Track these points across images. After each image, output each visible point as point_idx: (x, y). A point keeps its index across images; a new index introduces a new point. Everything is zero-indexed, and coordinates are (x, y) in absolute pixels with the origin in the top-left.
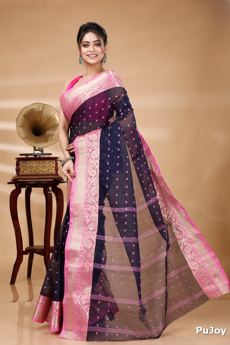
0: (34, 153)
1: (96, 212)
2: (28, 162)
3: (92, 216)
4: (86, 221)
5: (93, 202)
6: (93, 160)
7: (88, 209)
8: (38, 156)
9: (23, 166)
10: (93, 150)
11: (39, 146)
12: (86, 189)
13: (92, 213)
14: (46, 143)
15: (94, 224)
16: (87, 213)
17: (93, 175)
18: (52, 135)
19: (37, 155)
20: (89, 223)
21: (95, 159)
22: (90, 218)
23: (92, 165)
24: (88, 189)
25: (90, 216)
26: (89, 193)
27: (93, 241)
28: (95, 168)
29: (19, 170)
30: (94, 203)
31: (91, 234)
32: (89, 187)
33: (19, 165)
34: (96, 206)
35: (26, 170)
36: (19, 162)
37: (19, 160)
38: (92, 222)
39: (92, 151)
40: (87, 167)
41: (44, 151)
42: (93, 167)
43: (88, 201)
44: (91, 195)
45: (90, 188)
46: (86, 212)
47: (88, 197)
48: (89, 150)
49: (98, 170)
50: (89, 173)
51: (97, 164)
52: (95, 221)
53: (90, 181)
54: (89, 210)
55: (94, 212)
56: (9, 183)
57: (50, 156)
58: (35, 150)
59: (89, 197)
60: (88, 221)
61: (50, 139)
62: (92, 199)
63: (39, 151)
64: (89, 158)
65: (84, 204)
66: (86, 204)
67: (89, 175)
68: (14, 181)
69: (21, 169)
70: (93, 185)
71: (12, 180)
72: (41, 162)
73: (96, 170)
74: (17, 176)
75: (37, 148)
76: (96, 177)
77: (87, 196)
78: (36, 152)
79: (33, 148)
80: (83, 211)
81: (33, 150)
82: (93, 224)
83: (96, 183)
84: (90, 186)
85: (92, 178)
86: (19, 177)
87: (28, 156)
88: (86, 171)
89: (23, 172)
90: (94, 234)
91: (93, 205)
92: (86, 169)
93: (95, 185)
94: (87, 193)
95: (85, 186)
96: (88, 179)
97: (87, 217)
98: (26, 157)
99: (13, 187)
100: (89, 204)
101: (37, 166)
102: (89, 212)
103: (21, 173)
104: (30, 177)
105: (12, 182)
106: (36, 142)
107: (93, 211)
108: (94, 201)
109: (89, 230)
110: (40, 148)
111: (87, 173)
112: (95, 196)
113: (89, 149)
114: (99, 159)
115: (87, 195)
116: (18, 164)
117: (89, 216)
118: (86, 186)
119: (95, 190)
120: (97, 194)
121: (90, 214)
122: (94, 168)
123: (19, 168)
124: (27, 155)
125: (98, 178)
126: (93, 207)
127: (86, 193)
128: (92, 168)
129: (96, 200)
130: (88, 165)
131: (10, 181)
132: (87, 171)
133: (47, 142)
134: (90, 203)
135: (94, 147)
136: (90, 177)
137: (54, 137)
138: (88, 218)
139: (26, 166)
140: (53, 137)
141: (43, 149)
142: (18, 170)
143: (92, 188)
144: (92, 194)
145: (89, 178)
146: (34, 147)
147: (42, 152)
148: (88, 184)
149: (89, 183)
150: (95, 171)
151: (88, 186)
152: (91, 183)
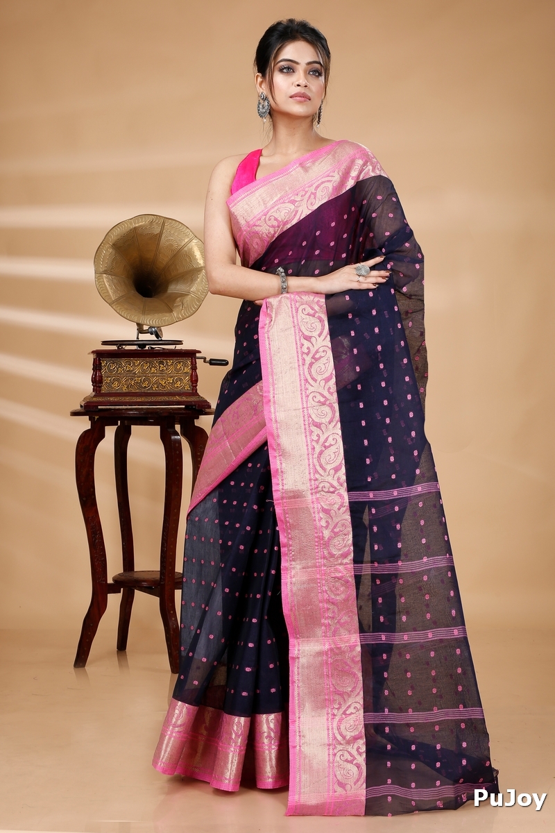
0: (138, 338)
1: (343, 509)
2: (123, 362)
3: (336, 520)
4: (321, 534)
5: (332, 486)
6: (318, 382)
7: (322, 504)
8: (147, 347)
9: (111, 371)
10: (317, 360)
11: (149, 321)
12: (311, 456)
13: (334, 514)
14: (168, 314)
15: (344, 540)
16: (322, 515)
17: (323, 421)
18: (183, 295)
19: (144, 345)
20: (329, 539)
21: (324, 379)
22: (331, 527)
23: (318, 395)
24: (316, 456)
25: (330, 521)
26: (321, 466)
27: (347, 582)
28: (328, 402)
29: (101, 381)
30: (336, 488)
31: (341, 564)
32: (316, 449)
33: (100, 370)
34: (340, 495)
35: (118, 380)
36: (100, 360)
37: (99, 355)
38: (336, 534)
39: (313, 361)
40: (305, 403)
41: (162, 335)
42: (322, 400)
43: (321, 485)
44: (324, 470)
45: (321, 453)
46: (318, 513)
47: (317, 476)
48: (304, 360)
49: (336, 406)
50: (313, 416)
51: (331, 390)
52: (345, 532)
53: (318, 436)
54: (325, 507)
55: (339, 509)
56: (75, 414)
57: (179, 347)
58: (141, 331)
59: (321, 475)
60: (327, 533)
61: (179, 306)
62: (330, 479)
63: (152, 334)
64: (306, 380)
65: (312, 494)
66: (316, 493)
67: (313, 420)
68: (88, 409)
69: (104, 378)
70: (327, 444)
71: (81, 406)
72: (155, 361)
73: (331, 406)
74: (95, 396)
75: (145, 328)
76: (333, 424)
77: (314, 474)
78: (143, 337)
79: (136, 327)
80: (312, 511)
81: (136, 331)
82: (340, 538)
83: (333, 439)
84: (318, 448)
85: (323, 427)
86: (100, 399)
87: (124, 347)
88: (301, 410)
89: (109, 385)
90: (346, 564)
91: (333, 492)
92: (301, 407)
93: (333, 443)
94: (314, 466)
95: (306, 448)
96: (311, 432)
97: (323, 523)
98: (118, 348)
99: (84, 424)
100: (322, 493)
101: (144, 371)
102: (327, 511)
103: (104, 389)
104: (127, 399)
105: (83, 410)
106: (144, 312)
107: (337, 506)
108: (335, 483)
109: (332, 556)
110: (154, 327)
111: (306, 416)
112: (337, 470)
113: (305, 356)
114: (334, 380)
115: (316, 471)
116: (97, 367)
117: (327, 522)
118: (308, 449)
119: (333, 456)
120: (341, 463)
121: (330, 515)
122: (323, 404)
123: (101, 377)
124: (121, 345)
125: (339, 425)
126: (335, 498)
127: (311, 466)
128: (319, 402)
129: (339, 479)
130: (307, 396)
131: (78, 408)
132: (306, 411)
133: (171, 311)
134: (326, 490)
135: (317, 352)
136: (318, 425)
137: (188, 299)
138: (327, 527)
139: (117, 371)
140: (185, 301)
141: (160, 330)
142: (97, 382)
143: (327, 452)
144: (328, 467)
145: (313, 428)
146: (138, 324)
147: (157, 336)
148: (314, 444)
149: (317, 441)
150: (326, 409)
151: (314, 449)
152: (322, 440)
